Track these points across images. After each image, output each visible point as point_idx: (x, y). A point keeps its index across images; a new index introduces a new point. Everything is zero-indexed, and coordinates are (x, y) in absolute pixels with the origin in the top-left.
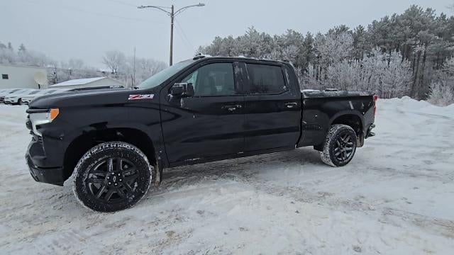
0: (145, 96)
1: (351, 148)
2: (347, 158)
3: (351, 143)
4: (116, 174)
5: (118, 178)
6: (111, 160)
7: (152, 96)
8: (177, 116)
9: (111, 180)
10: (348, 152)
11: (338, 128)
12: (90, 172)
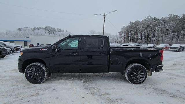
0: (45, 49)
1: (143, 76)
2: (140, 81)
3: (143, 73)
4: (36, 72)
5: (37, 74)
6: (34, 68)
7: (47, 49)
8: (54, 56)
9: (35, 74)
10: (141, 78)
11: (133, 65)
12: (29, 71)
